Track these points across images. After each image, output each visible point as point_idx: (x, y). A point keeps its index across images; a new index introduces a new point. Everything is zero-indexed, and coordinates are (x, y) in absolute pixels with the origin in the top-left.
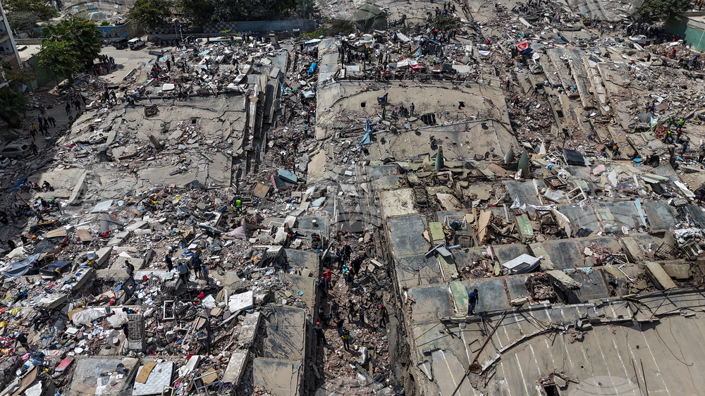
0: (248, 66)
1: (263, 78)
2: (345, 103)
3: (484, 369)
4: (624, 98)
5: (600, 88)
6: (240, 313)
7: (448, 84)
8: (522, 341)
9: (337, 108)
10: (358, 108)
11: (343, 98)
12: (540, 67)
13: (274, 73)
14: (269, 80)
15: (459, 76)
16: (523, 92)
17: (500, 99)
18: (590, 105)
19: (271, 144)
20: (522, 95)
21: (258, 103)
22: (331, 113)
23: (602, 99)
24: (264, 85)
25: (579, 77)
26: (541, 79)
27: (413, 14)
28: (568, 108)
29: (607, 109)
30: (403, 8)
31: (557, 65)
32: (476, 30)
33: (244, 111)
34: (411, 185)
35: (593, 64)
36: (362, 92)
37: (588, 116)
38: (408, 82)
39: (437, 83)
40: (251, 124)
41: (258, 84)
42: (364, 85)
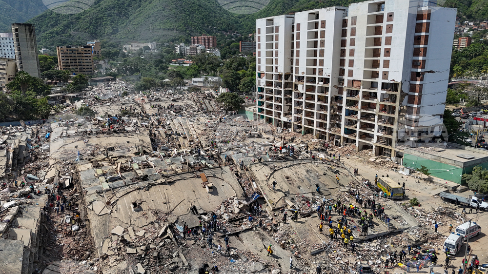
0: (7, 136)
1: (17, 141)
2: (66, 147)
3: (112, 203)
4: (203, 135)
5: (194, 132)
6: (9, 207)
7: (122, 135)
8: (127, 194)
9: (62, 149)
10: (74, 148)
11: (65, 145)
12: (170, 127)
13: (24, 138)
14: (20, 142)
15: (127, 131)
16: (163, 138)
17: (148, 140)
18: (191, 140)
19: (22, 172)
20: (163, 140)
21: (14, 152)
22: (58, 152)
23: (195, 137)
24: (17, 144)
25: (186, 129)
26: (170, 132)
27: (112, 112)
28: (182, 142)
29: (197, 140)
30: (106, 109)
31: (177, 125)
32: (148, 118)
33: (5, 156)
34: (92, 162)
35: (191, 123)
36: (76, 141)
37: (191, 144)
38: (101, 135)
39: (116, 135)
40: (10, 162)
41: (13, 144)
42: (77, 138)
